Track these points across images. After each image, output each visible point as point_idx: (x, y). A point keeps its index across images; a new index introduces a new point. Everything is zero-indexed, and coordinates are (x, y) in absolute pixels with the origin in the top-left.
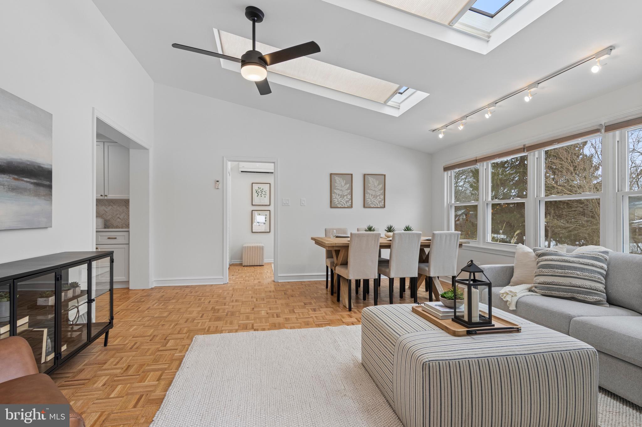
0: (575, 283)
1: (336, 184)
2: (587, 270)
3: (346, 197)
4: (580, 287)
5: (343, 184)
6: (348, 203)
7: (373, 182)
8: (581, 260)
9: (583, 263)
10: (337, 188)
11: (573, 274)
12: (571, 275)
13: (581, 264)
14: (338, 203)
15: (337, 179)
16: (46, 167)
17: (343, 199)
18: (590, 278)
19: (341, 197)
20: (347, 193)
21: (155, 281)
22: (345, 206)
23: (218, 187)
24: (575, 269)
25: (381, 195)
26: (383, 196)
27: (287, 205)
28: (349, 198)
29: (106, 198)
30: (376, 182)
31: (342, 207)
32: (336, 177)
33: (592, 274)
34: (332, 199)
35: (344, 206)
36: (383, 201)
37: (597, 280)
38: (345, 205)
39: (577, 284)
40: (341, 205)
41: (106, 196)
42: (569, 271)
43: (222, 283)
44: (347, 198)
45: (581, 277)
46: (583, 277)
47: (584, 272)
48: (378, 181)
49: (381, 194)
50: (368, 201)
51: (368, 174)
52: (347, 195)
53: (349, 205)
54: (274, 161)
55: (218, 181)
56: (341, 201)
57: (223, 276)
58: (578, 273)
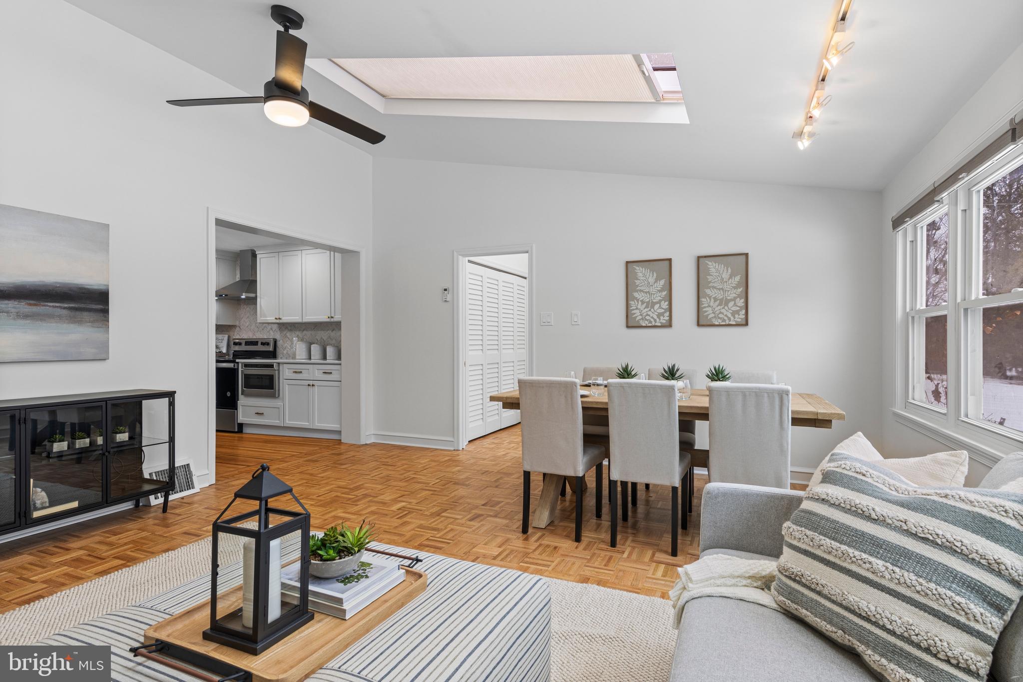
0: (856, 599)
1: (637, 282)
2: (922, 561)
3: (658, 305)
4: (867, 619)
5: (651, 280)
6: (662, 318)
7: (717, 271)
8: (916, 520)
9: (914, 530)
10: (639, 288)
11: (860, 566)
12: (854, 568)
13: (908, 533)
14: (642, 319)
15: (640, 271)
16: (96, 287)
17: (652, 310)
18: (917, 597)
19: (647, 307)
20: (659, 298)
21: (374, 434)
22: (657, 324)
23: (446, 299)
24: (876, 546)
25: (738, 299)
26: (743, 300)
27: (549, 324)
28: (664, 307)
29: (332, 320)
30: (725, 271)
31: (650, 325)
32: (637, 268)
33: (930, 581)
34: (629, 311)
35: (653, 324)
36: (744, 312)
37: (945, 611)
38: (655, 323)
39: (863, 604)
40: (647, 322)
41: (332, 317)
42: (851, 551)
43: (452, 449)
44: (660, 307)
45: (883, 582)
46: (892, 586)
47: (901, 568)
48: (729, 269)
49: (739, 296)
50: (706, 311)
51: (705, 257)
52: (659, 302)
53: (664, 321)
54: (526, 249)
55: (445, 290)
56: (648, 315)
57: (454, 437)
58: (879, 564)
